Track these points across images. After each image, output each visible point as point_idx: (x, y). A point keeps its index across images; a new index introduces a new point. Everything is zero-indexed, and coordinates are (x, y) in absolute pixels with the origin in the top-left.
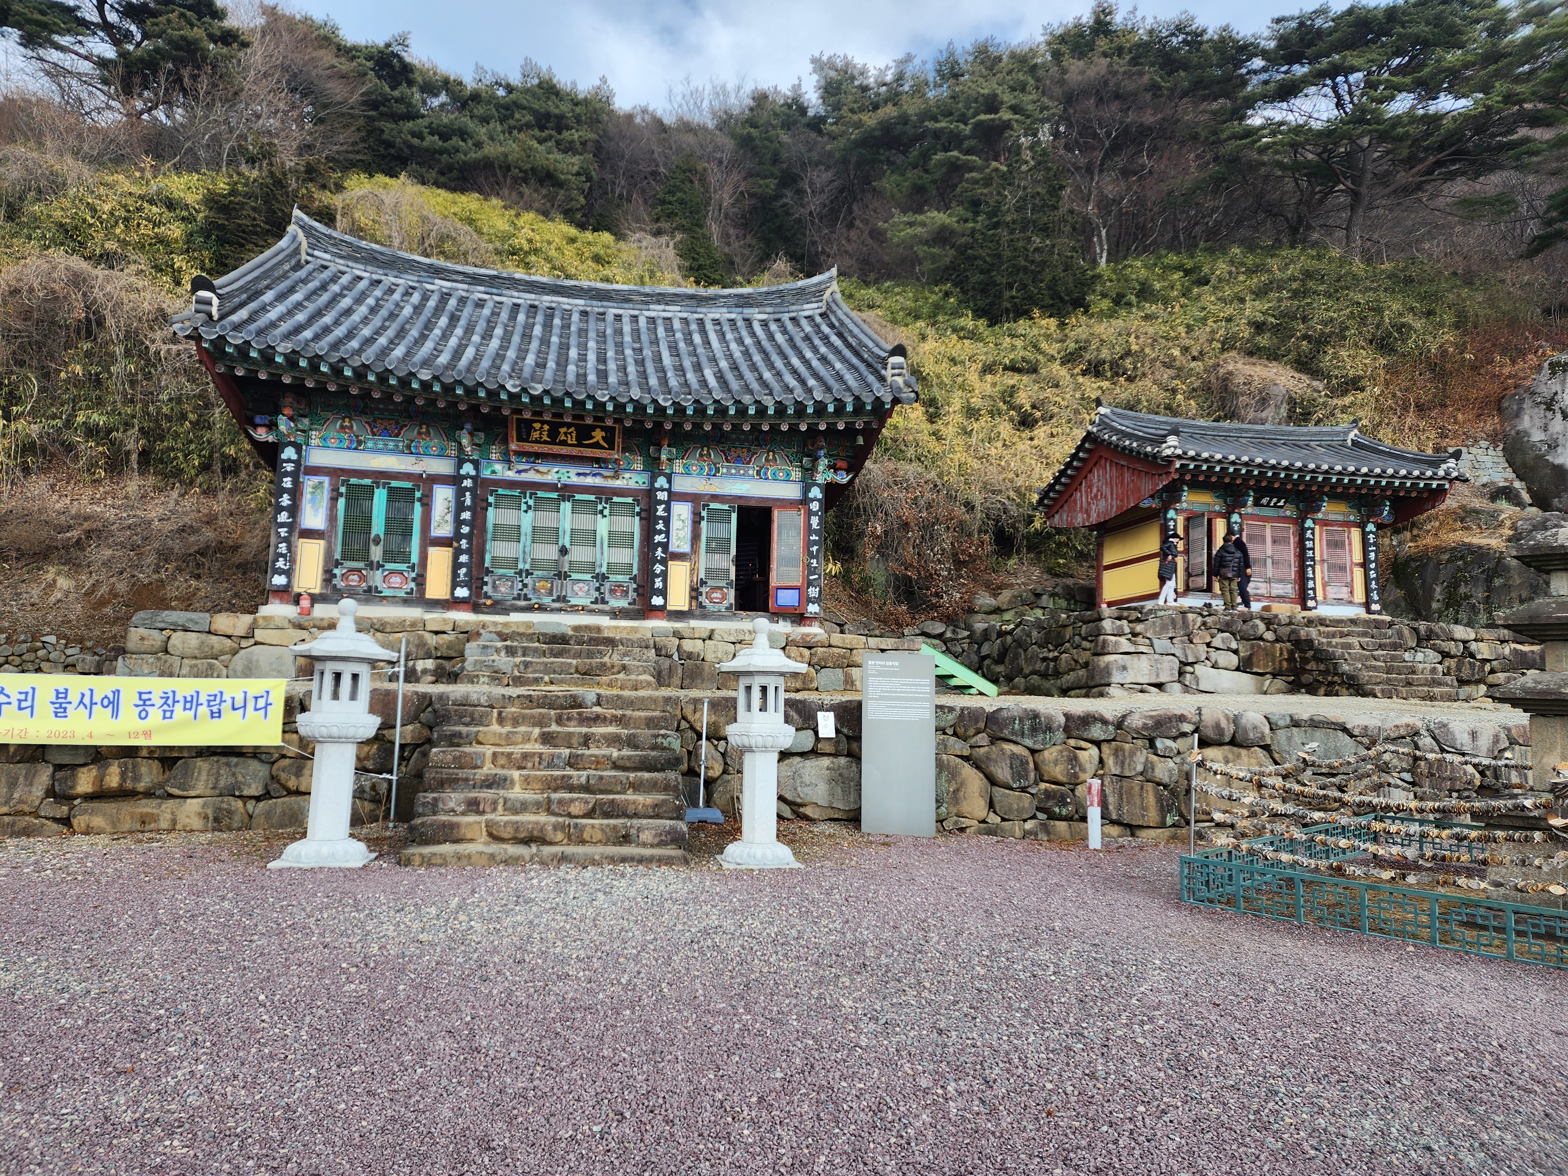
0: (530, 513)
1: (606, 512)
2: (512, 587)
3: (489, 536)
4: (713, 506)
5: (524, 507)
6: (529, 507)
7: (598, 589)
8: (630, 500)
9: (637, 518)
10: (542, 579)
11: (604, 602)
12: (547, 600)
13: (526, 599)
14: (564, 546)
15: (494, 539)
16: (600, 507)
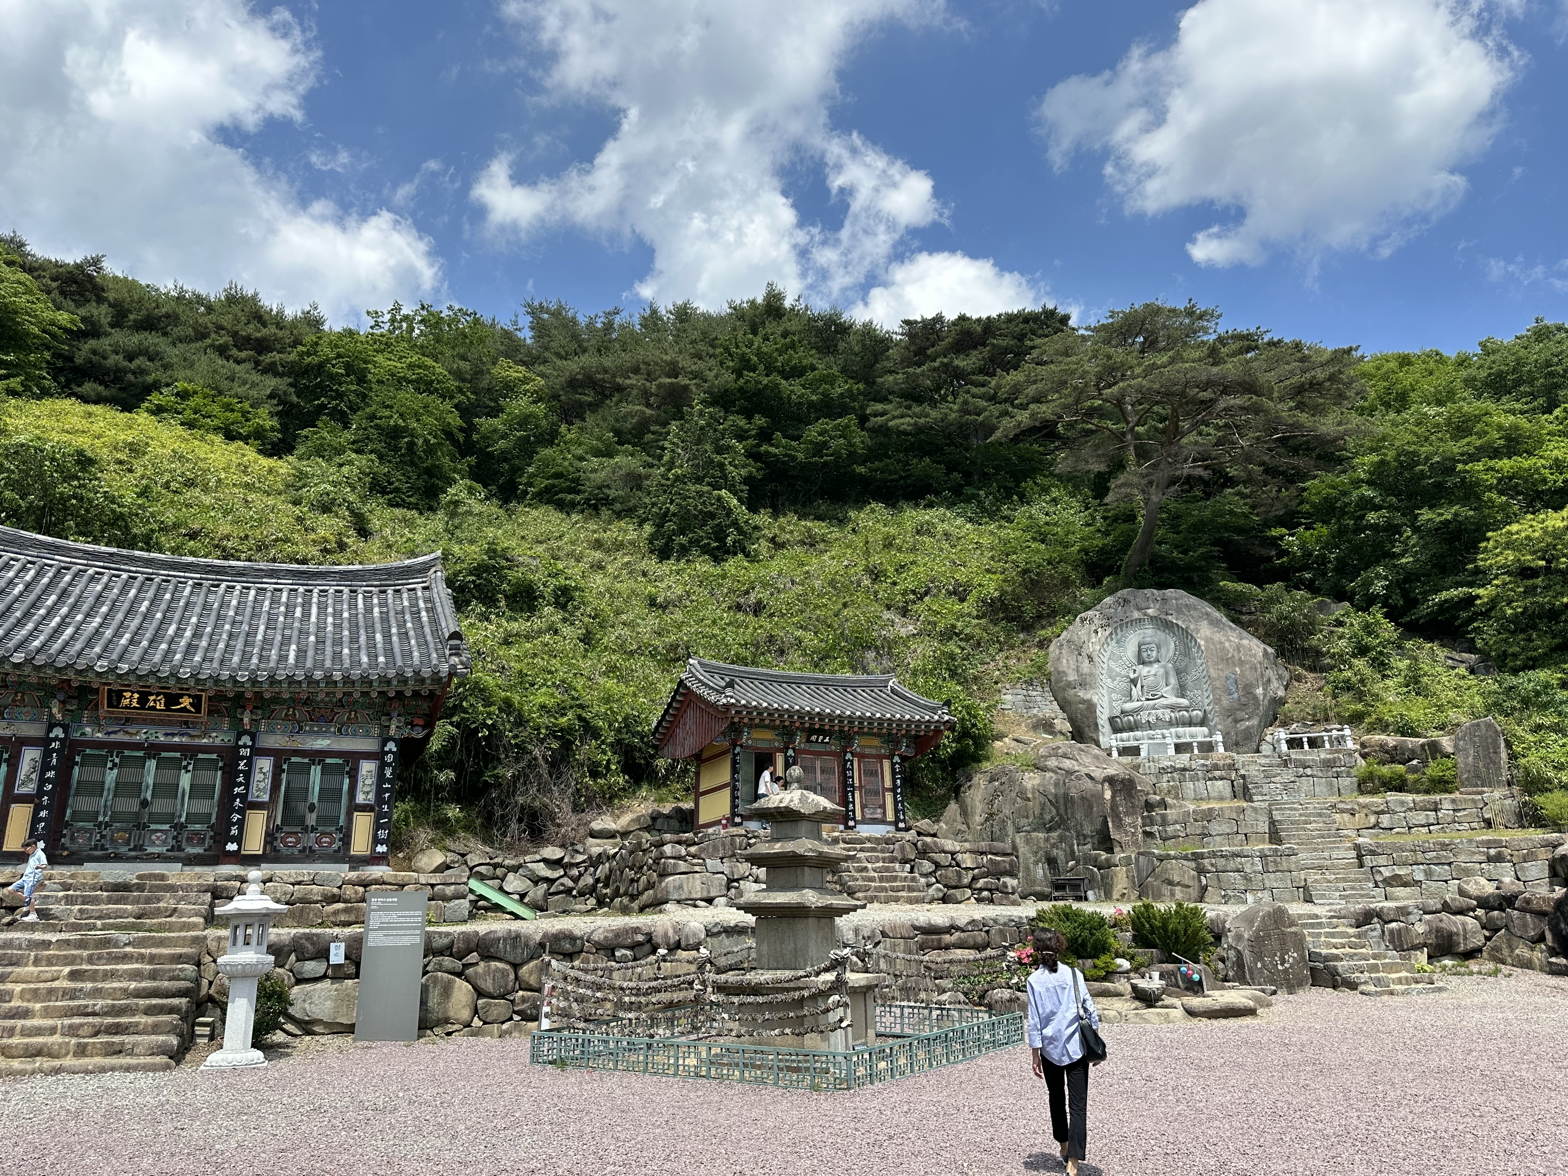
0: (116, 771)
1: (190, 768)
2: (90, 839)
3: (72, 792)
4: (293, 759)
5: (109, 765)
6: (115, 765)
7: (174, 838)
8: (214, 756)
9: (219, 773)
10: (119, 830)
11: (180, 849)
12: (123, 850)
13: (103, 848)
14: (145, 800)
15: (77, 794)
16: (184, 763)
